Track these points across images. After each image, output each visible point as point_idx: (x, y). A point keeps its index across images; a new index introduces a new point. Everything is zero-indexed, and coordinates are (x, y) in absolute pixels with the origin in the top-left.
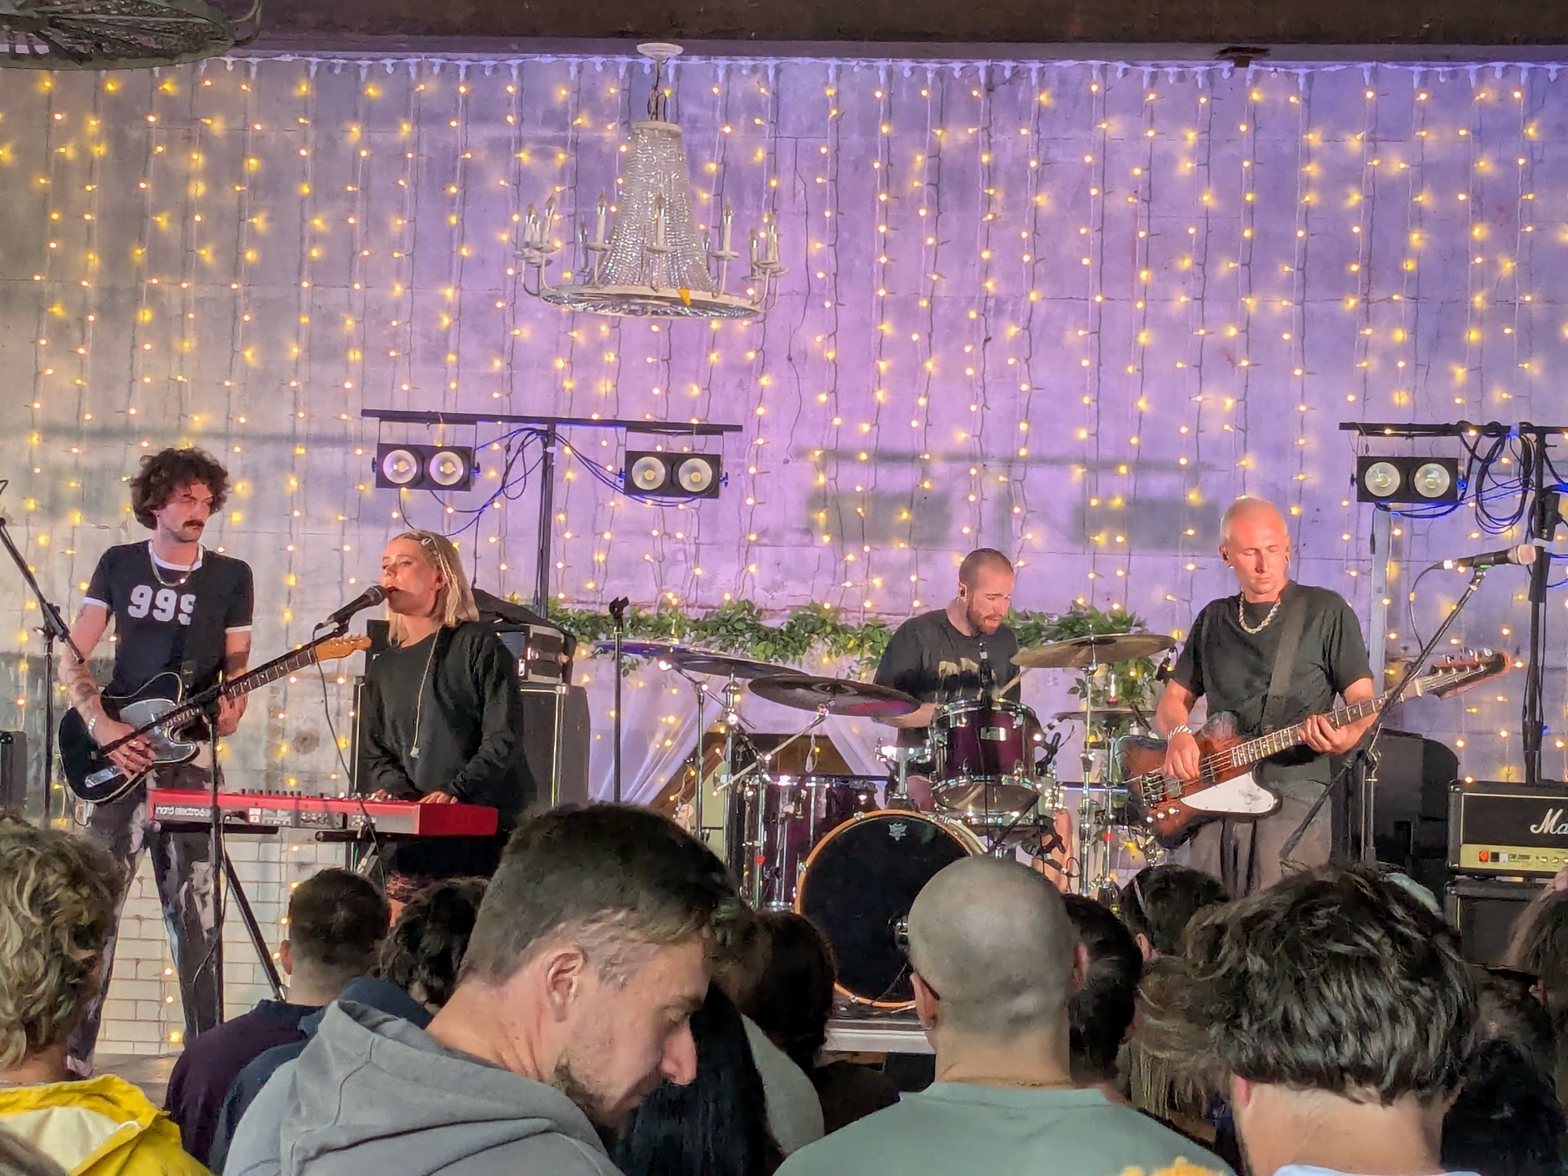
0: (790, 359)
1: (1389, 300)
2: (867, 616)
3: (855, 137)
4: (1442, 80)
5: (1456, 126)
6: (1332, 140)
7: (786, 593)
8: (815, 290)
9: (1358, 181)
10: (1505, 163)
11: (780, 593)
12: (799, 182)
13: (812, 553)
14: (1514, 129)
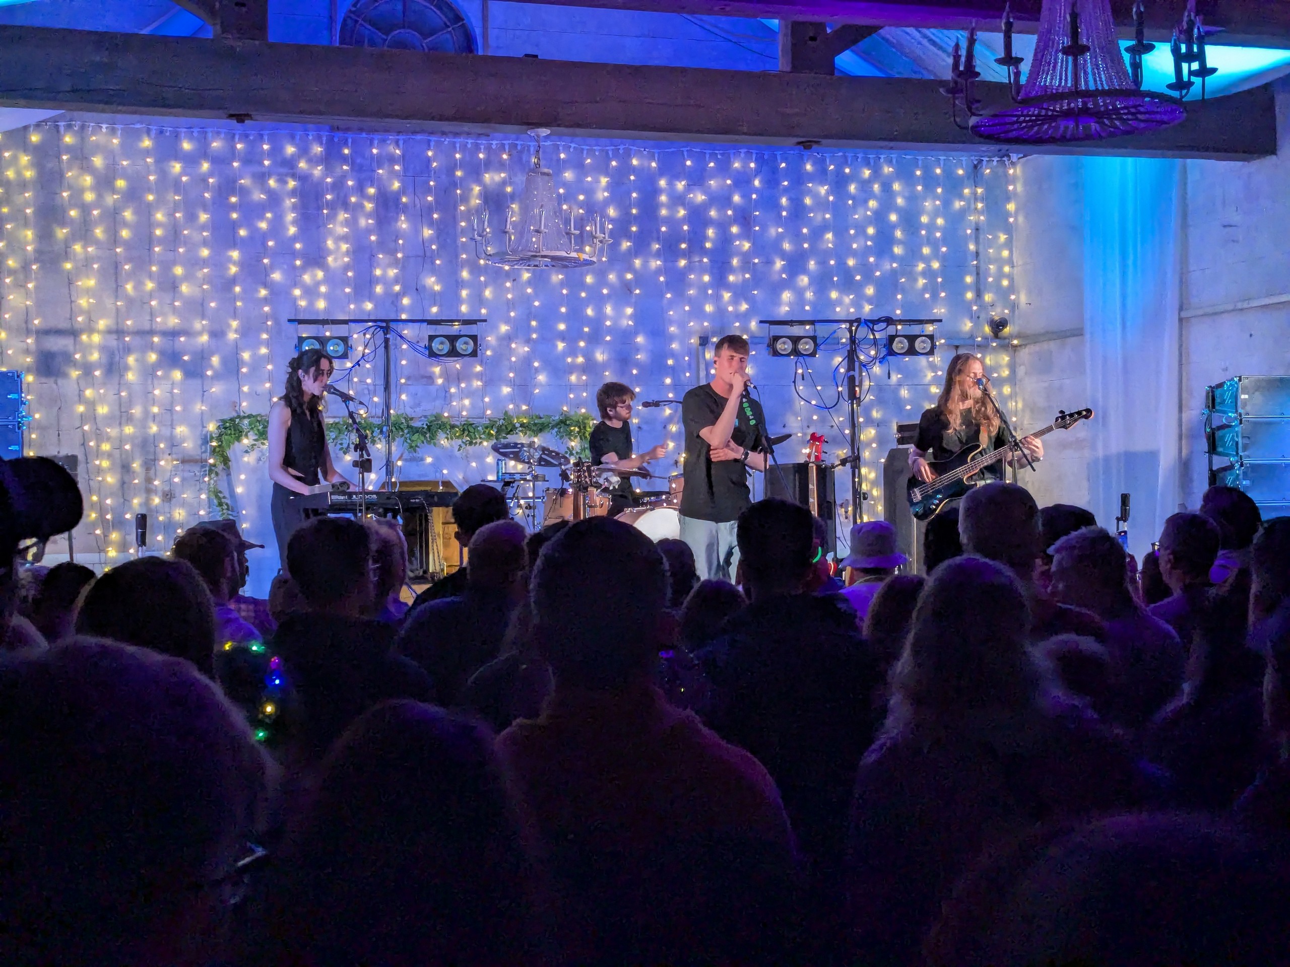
0: (417, 289)
1: (701, 261)
2: (463, 419)
3: (444, 177)
4: (719, 157)
5: (725, 179)
6: (670, 184)
7: (422, 408)
8: (428, 254)
9: (683, 205)
10: (746, 196)
11: (418, 409)
12: (416, 198)
13: (432, 388)
14: (749, 182)
